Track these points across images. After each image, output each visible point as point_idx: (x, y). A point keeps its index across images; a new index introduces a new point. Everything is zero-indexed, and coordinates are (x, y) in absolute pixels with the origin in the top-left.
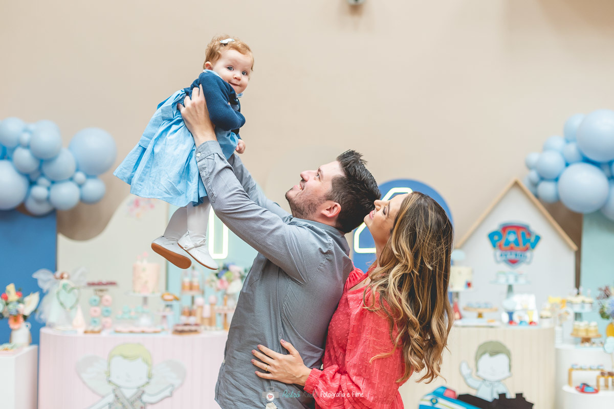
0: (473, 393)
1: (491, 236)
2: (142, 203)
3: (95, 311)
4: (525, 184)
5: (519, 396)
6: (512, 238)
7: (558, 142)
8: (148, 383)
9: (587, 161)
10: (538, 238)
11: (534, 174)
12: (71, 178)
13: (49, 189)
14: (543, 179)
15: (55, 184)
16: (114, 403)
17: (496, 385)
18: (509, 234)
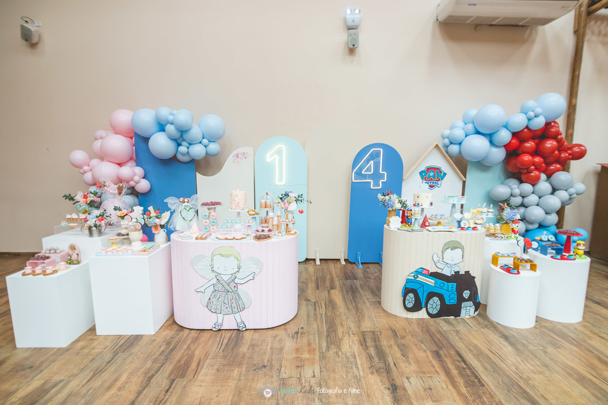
0: (439, 271)
1: (421, 173)
2: (240, 156)
3: (206, 222)
4: (441, 146)
5: (467, 273)
6: (432, 174)
7: (460, 124)
8: (238, 271)
9: (478, 133)
10: (445, 174)
11: (447, 141)
12: (200, 143)
13: (188, 148)
14: (451, 143)
15: (191, 145)
16: (217, 284)
17: (453, 266)
18: (430, 172)
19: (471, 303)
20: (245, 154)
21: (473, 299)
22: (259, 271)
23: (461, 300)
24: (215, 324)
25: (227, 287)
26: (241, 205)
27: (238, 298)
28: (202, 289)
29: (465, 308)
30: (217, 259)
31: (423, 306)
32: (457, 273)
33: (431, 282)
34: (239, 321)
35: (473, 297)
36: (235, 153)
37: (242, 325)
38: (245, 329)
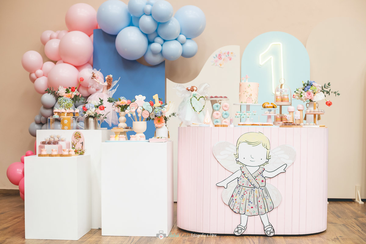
2: (223, 57)
3: (217, 114)
8: (267, 162)
12: (176, 39)
13: (162, 45)
15: (166, 43)
16: (242, 177)
20: (230, 54)
22: (292, 162)
24: (238, 227)
25: (254, 182)
26: (253, 97)
27: (265, 195)
28: (224, 184)
30: (243, 147)
34: (266, 224)
36: (217, 52)
37: (269, 229)
38: (272, 234)
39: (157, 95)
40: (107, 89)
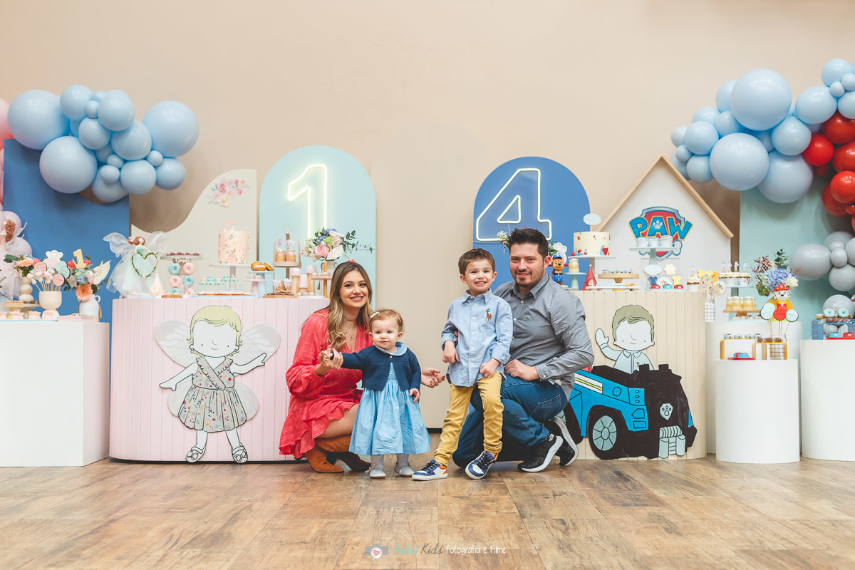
0: (610, 364)
1: (633, 224)
2: (228, 188)
3: (175, 280)
4: (672, 162)
5: (664, 368)
6: (658, 225)
7: (710, 113)
8: (236, 351)
9: (744, 130)
10: (688, 226)
11: (682, 150)
12: (145, 159)
13: (120, 169)
14: (693, 155)
15: (127, 164)
16: (198, 374)
17: (636, 355)
18: (655, 220)
19: (676, 429)
20: (239, 184)
21: (680, 421)
22: (273, 350)
23: (657, 422)
24: (192, 450)
25: (216, 381)
26: (239, 255)
27: (234, 400)
28: (172, 384)
29: (666, 440)
30: (201, 327)
31: (583, 433)
32: (644, 368)
33: (595, 385)
34: (235, 444)
35: (681, 417)
36: (217, 181)
37: (239, 453)
38: (244, 460)
39: (80, 251)
40: (7, 241)
